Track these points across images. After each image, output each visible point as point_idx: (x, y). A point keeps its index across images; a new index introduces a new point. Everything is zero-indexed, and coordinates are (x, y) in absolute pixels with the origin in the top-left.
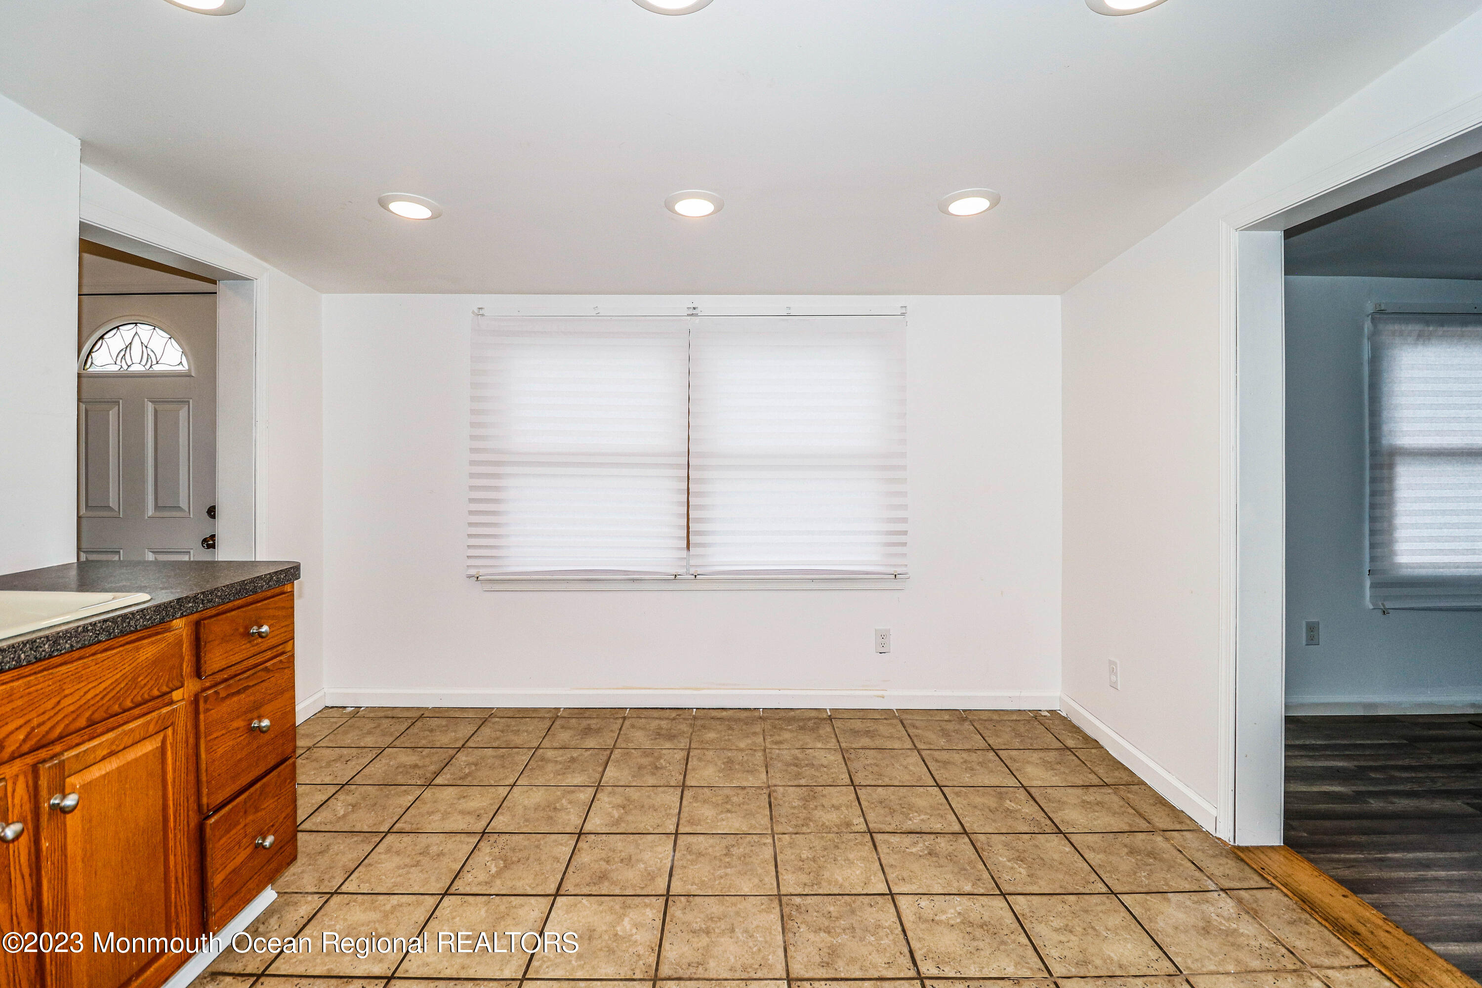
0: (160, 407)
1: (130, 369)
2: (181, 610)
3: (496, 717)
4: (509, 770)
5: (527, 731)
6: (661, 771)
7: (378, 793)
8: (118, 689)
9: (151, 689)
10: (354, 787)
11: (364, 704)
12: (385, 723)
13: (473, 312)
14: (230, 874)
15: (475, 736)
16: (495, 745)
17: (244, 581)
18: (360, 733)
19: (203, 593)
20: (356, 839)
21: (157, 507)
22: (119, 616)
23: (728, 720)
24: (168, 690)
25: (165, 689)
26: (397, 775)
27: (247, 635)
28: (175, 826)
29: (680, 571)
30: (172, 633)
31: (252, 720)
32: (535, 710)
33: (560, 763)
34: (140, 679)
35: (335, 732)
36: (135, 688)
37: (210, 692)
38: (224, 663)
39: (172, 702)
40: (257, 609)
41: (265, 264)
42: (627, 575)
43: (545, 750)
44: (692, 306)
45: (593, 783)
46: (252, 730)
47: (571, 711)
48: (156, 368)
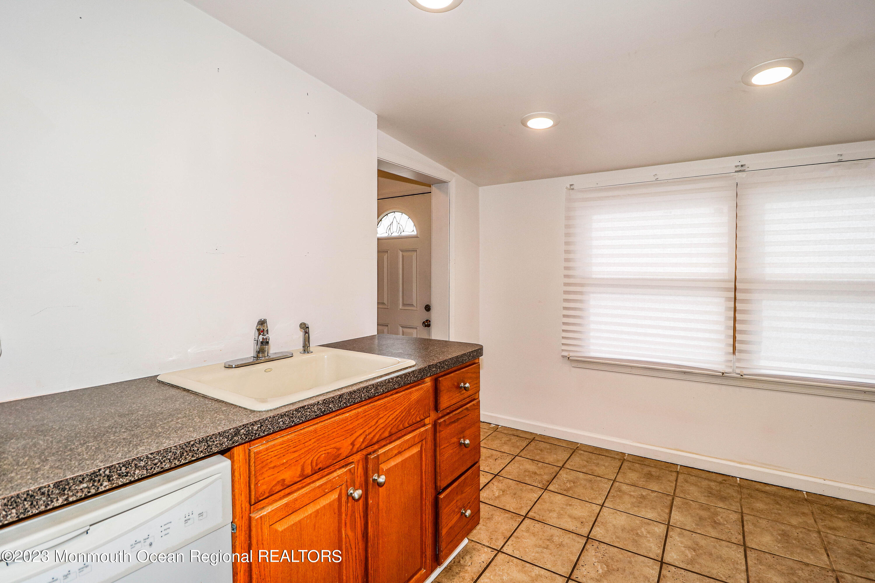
0: (405, 254)
1: (392, 235)
2: (430, 372)
3: (581, 450)
4: (597, 492)
5: (604, 466)
6: (721, 527)
7: (516, 486)
8: (402, 416)
9: (416, 417)
10: (501, 478)
11: (501, 424)
12: (514, 439)
13: (567, 188)
14: (450, 529)
15: (570, 460)
16: (584, 470)
17: (458, 356)
18: (500, 442)
19: (440, 362)
20: (507, 515)
21: (404, 305)
22: (404, 374)
23: (774, 495)
24: (424, 418)
25: (422, 417)
26: (525, 476)
27: (458, 387)
28: (426, 498)
29: (727, 370)
30: (426, 385)
31: (460, 438)
32: (607, 450)
33: (634, 497)
34: (412, 411)
35: (487, 438)
36: (409, 416)
37: (442, 420)
38: (448, 404)
39: (424, 425)
40: (463, 372)
41: (454, 173)
42: (680, 368)
43: (621, 484)
44: (740, 164)
45: (663, 521)
46: (461, 444)
47: (634, 457)
48: (403, 234)
